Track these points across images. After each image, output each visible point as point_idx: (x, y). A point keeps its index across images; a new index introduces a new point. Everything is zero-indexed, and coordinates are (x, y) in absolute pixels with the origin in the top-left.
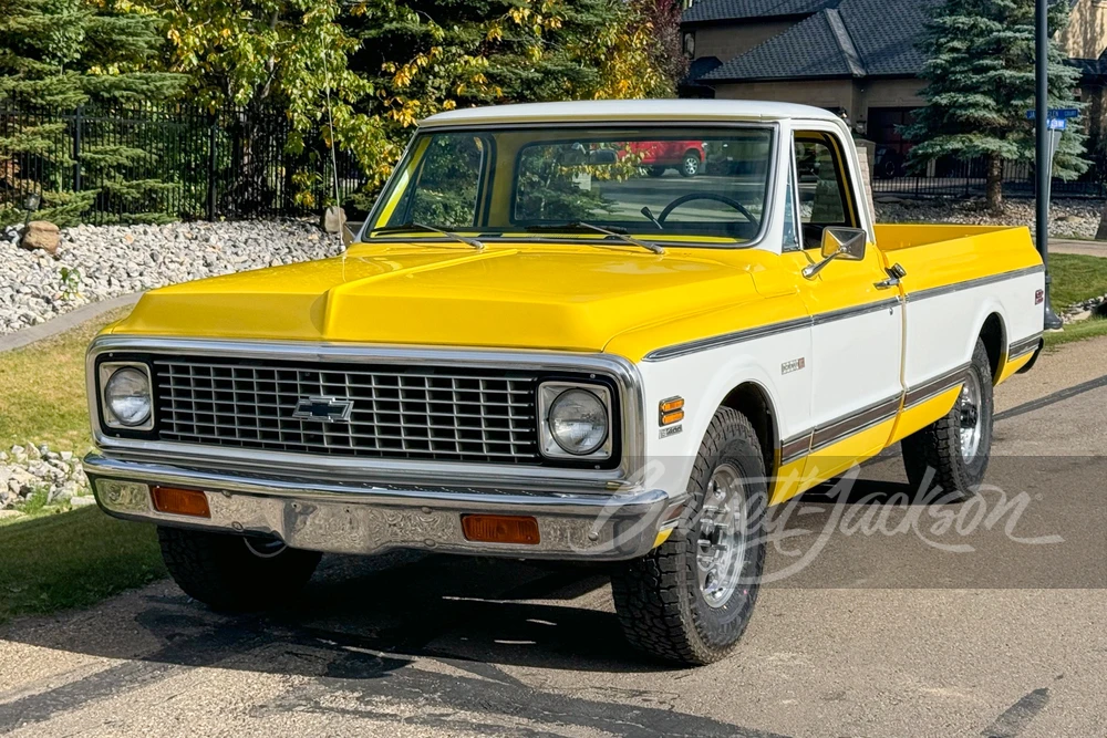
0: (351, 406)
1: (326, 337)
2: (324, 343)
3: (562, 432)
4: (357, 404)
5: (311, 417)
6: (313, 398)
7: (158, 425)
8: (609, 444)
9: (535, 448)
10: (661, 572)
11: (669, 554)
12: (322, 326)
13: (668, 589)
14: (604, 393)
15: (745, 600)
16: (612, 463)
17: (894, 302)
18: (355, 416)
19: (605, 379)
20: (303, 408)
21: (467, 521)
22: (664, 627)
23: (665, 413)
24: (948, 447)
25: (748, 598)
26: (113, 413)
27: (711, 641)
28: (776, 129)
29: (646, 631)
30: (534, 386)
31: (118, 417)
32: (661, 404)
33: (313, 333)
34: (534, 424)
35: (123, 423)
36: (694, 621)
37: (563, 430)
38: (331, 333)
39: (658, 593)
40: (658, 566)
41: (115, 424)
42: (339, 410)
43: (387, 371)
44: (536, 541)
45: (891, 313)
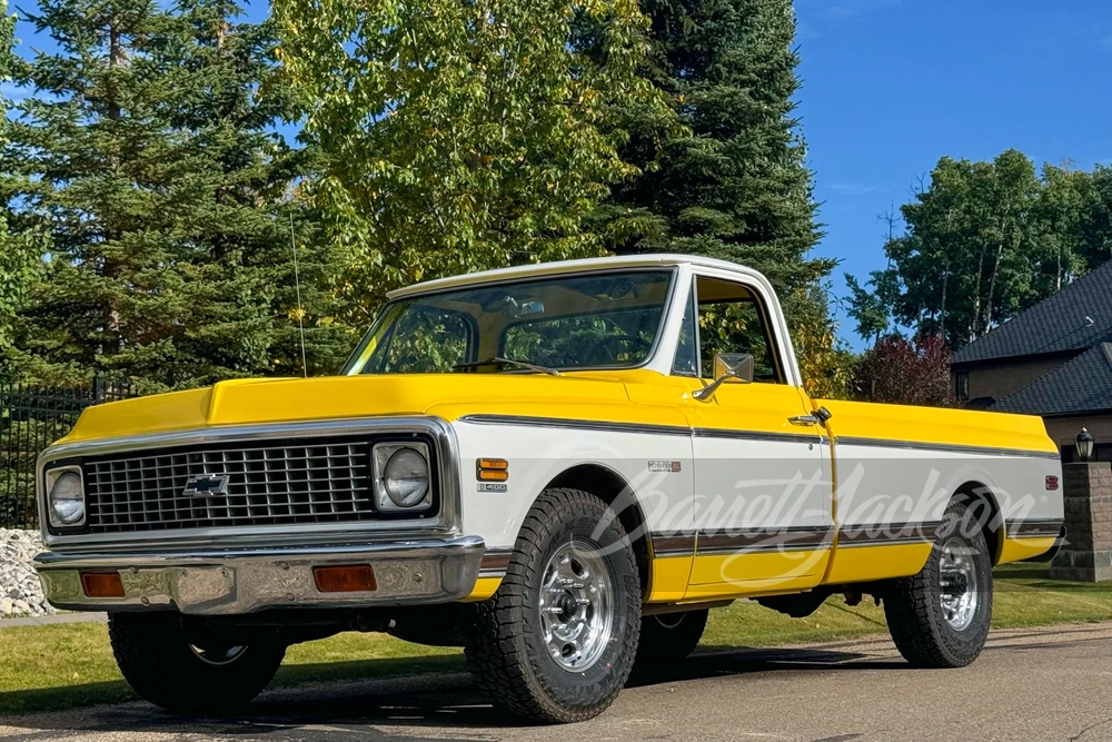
0: (228, 480)
1: (210, 422)
2: (208, 427)
3: (395, 488)
4: (233, 478)
5: (197, 492)
6: (199, 477)
7: (90, 519)
8: (429, 497)
9: (372, 504)
10: (499, 624)
11: (506, 607)
12: (207, 415)
13: (505, 639)
14: (422, 447)
15: (608, 672)
16: (431, 512)
17: (815, 440)
18: (232, 489)
19: (426, 437)
20: (192, 486)
21: (319, 573)
22: (507, 678)
23: (483, 469)
24: (925, 607)
25: (612, 671)
26: (55, 511)
27: (559, 697)
28: (675, 270)
29: (494, 683)
30: (368, 449)
31: (60, 517)
32: (478, 461)
33: (200, 422)
34: (369, 483)
35: (64, 522)
36: (535, 672)
37: (394, 485)
38: (213, 420)
39: (498, 643)
40: (496, 619)
41: (57, 524)
42: (216, 484)
43: (255, 446)
44: (373, 587)
45: (811, 449)
